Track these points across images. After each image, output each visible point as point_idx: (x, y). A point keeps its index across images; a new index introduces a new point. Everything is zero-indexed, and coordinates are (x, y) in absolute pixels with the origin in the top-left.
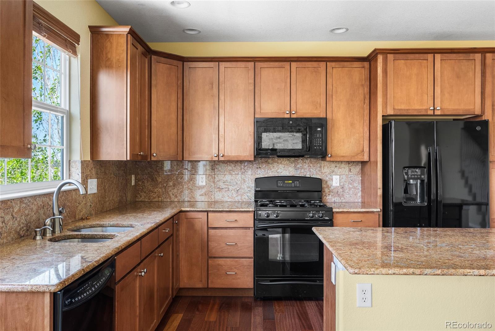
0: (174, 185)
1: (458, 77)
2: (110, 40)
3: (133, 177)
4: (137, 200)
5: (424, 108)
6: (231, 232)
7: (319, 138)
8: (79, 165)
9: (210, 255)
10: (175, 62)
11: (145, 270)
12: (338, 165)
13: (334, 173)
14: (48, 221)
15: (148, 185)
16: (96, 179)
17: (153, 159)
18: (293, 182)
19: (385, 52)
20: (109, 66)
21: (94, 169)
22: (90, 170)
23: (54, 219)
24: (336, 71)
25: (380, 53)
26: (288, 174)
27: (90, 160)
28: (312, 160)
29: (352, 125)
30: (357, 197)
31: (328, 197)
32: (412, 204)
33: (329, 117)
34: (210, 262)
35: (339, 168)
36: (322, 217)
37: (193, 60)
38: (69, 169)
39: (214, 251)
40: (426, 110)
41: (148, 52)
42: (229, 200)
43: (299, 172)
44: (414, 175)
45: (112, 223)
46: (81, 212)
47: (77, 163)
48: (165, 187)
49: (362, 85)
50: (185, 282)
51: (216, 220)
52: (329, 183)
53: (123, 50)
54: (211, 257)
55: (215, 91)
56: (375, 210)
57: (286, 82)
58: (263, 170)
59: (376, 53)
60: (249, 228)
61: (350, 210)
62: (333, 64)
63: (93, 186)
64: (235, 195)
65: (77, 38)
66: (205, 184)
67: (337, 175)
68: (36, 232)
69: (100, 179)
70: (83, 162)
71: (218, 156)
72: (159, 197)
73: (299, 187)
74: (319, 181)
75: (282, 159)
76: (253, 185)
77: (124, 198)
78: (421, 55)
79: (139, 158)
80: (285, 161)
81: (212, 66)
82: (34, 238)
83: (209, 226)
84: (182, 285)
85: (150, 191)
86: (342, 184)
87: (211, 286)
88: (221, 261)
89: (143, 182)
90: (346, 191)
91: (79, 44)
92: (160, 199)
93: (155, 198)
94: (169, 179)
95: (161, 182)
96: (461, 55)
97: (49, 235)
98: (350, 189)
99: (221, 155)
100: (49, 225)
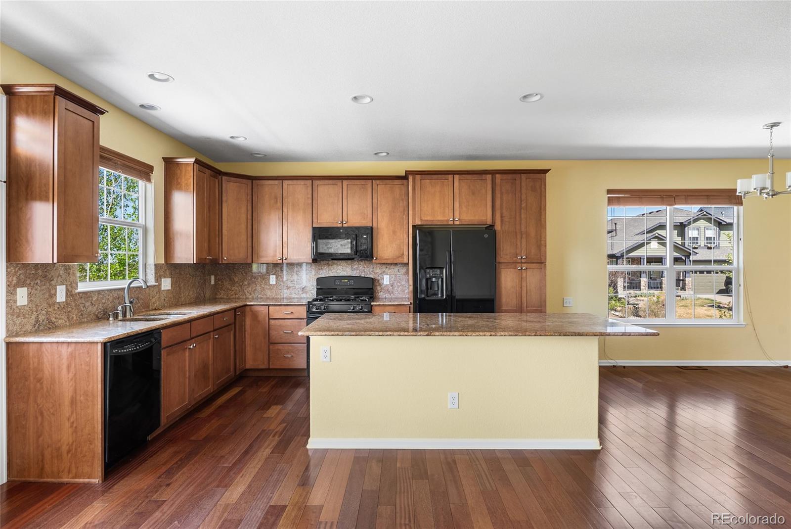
0: (249, 284)
1: (473, 194)
2: (180, 168)
3: (213, 278)
4: (217, 297)
5: (446, 219)
6: (288, 322)
7: (365, 243)
8: (153, 267)
9: (270, 342)
10: (244, 181)
11: (195, 345)
12: (388, 267)
13: (385, 274)
14: (120, 308)
15: (227, 284)
16: (170, 279)
17: (224, 262)
18: (348, 281)
19: (415, 173)
20: (180, 188)
21: (168, 270)
22: (164, 272)
23: (125, 306)
24: (381, 187)
25: (410, 174)
26: (346, 274)
27: (164, 263)
28: (366, 262)
29: (394, 232)
30: (404, 293)
31: (380, 294)
32: (434, 298)
33: (375, 226)
34: (271, 347)
35: (389, 269)
36: (361, 309)
37: (261, 178)
38: (145, 270)
39: (274, 338)
40: (448, 221)
41: (218, 173)
42: (295, 297)
43: (355, 272)
44: (435, 274)
45: (176, 312)
46: (154, 304)
47: (151, 266)
48: (241, 286)
49: (403, 200)
50: (250, 364)
51: (275, 312)
52: (380, 281)
53: (190, 176)
54: (272, 343)
55: (279, 204)
56: (406, 303)
57: (338, 197)
58: (324, 271)
59: (408, 173)
60: (303, 319)
61: (385, 303)
62: (378, 182)
63: (166, 284)
64: (301, 293)
65: (150, 168)
66: (275, 283)
67: (388, 275)
68: (109, 315)
69: (175, 279)
70: (156, 266)
71: (282, 259)
72: (236, 295)
73: (353, 285)
74: (373, 280)
75: (340, 261)
76: (315, 284)
77: (202, 295)
78: (443, 175)
79: (207, 261)
80: (343, 263)
81: (277, 183)
82: (108, 319)
83: (270, 317)
84: (248, 367)
85: (228, 289)
86: (391, 282)
87: (271, 367)
88: (280, 347)
89: (222, 282)
90: (395, 289)
91: (152, 173)
92: (237, 296)
93: (232, 295)
94: (244, 279)
95: (237, 282)
96: (475, 175)
97: (120, 317)
98: (399, 287)
99: (284, 258)
100: (120, 311)
